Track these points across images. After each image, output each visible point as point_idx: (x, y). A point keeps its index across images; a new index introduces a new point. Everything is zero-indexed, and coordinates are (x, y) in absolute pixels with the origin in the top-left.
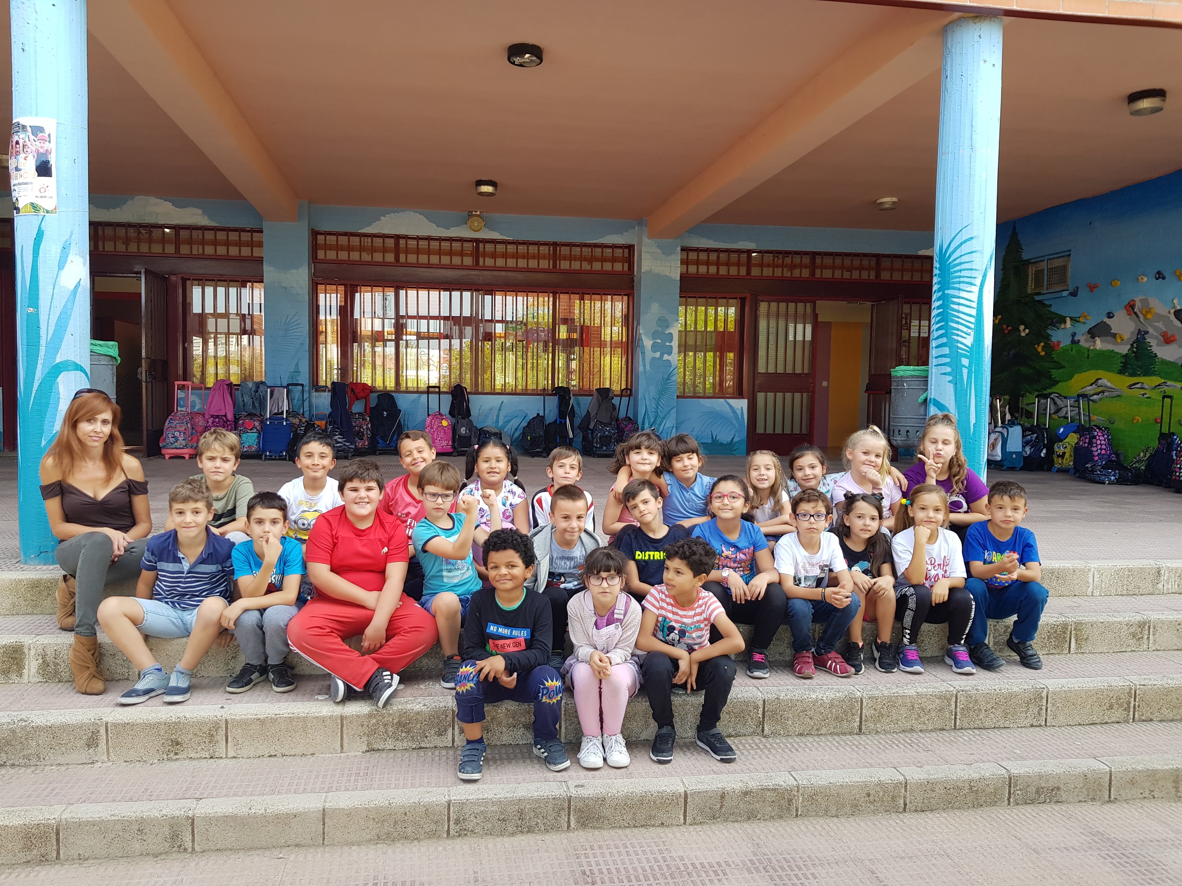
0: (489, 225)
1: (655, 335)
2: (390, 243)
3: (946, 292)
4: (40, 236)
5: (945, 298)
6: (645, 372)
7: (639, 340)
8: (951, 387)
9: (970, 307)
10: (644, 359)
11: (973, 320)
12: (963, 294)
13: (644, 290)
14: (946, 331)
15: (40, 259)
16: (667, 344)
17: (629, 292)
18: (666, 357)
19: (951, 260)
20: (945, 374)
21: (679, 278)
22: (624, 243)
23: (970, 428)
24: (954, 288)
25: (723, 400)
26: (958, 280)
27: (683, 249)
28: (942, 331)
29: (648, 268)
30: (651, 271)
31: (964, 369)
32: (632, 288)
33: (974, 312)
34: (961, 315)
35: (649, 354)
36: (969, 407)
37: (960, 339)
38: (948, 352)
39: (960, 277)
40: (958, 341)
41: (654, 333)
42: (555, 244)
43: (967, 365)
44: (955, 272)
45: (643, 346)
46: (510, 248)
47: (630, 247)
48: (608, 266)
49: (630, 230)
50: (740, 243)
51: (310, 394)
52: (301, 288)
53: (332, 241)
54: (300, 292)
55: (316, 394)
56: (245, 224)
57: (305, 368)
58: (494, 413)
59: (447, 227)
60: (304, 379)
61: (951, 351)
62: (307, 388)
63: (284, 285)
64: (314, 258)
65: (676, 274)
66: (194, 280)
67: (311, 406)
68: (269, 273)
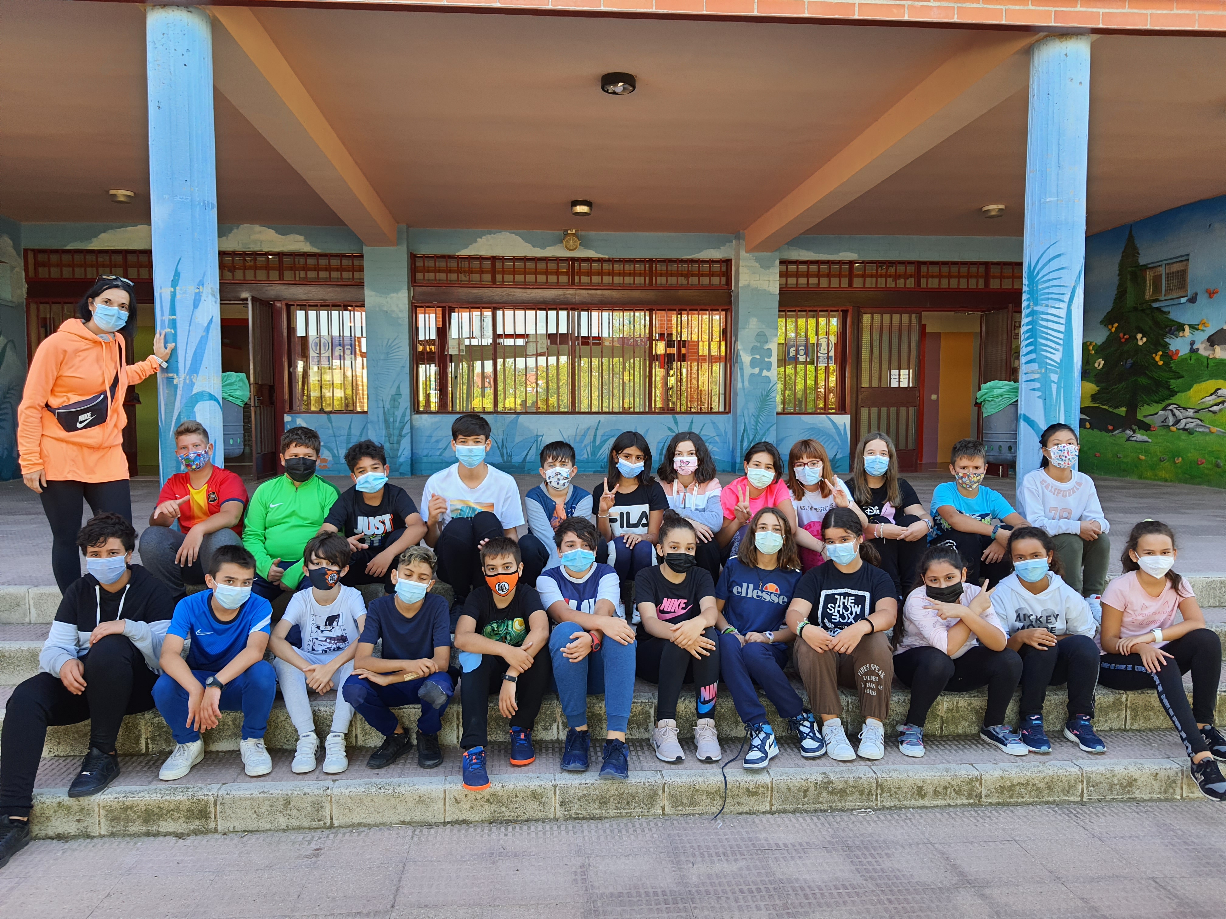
0: (585, 244)
1: (754, 350)
2: (488, 264)
3: (1035, 308)
4: (176, 277)
5: (1033, 314)
6: (744, 389)
7: (737, 356)
8: (1040, 402)
9: (1059, 323)
10: (742, 376)
12: (1053, 311)
13: (743, 305)
14: (1034, 348)
16: (766, 359)
17: (726, 307)
18: (765, 373)
19: (1039, 277)
20: (1034, 390)
21: (778, 292)
22: (721, 258)
24: (1043, 305)
25: (824, 416)
26: (1046, 296)
27: (781, 263)
28: (1031, 348)
29: (746, 283)
30: (749, 285)
31: (1053, 384)
32: (730, 303)
33: (1062, 328)
34: (1049, 332)
35: (748, 370)
37: (1049, 355)
39: (1048, 293)
40: (1047, 357)
41: (752, 348)
42: (651, 261)
43: (1056, 381)
44: (1043, 289)
45: (742, 362)
46: (606, 266)
47: (728, 262)
48: (705, 281)
49: (728, 244)
50: (842, 254)
51: (411, 415)
52: (401, 311)
53: (431, 263)
54: (400, 315)
55: (417, 416)
56: (346, 249)
57: (406, 391)
58: (592, 433)
59: (543, 247)
60: (405, 402)
61: (1040, 367)
62: (408, 411)
63: (385, 309)
64: (413, 281)
65: (774, 288)
66: (297, 305)
67: (412, 429)
68: (370, 298)
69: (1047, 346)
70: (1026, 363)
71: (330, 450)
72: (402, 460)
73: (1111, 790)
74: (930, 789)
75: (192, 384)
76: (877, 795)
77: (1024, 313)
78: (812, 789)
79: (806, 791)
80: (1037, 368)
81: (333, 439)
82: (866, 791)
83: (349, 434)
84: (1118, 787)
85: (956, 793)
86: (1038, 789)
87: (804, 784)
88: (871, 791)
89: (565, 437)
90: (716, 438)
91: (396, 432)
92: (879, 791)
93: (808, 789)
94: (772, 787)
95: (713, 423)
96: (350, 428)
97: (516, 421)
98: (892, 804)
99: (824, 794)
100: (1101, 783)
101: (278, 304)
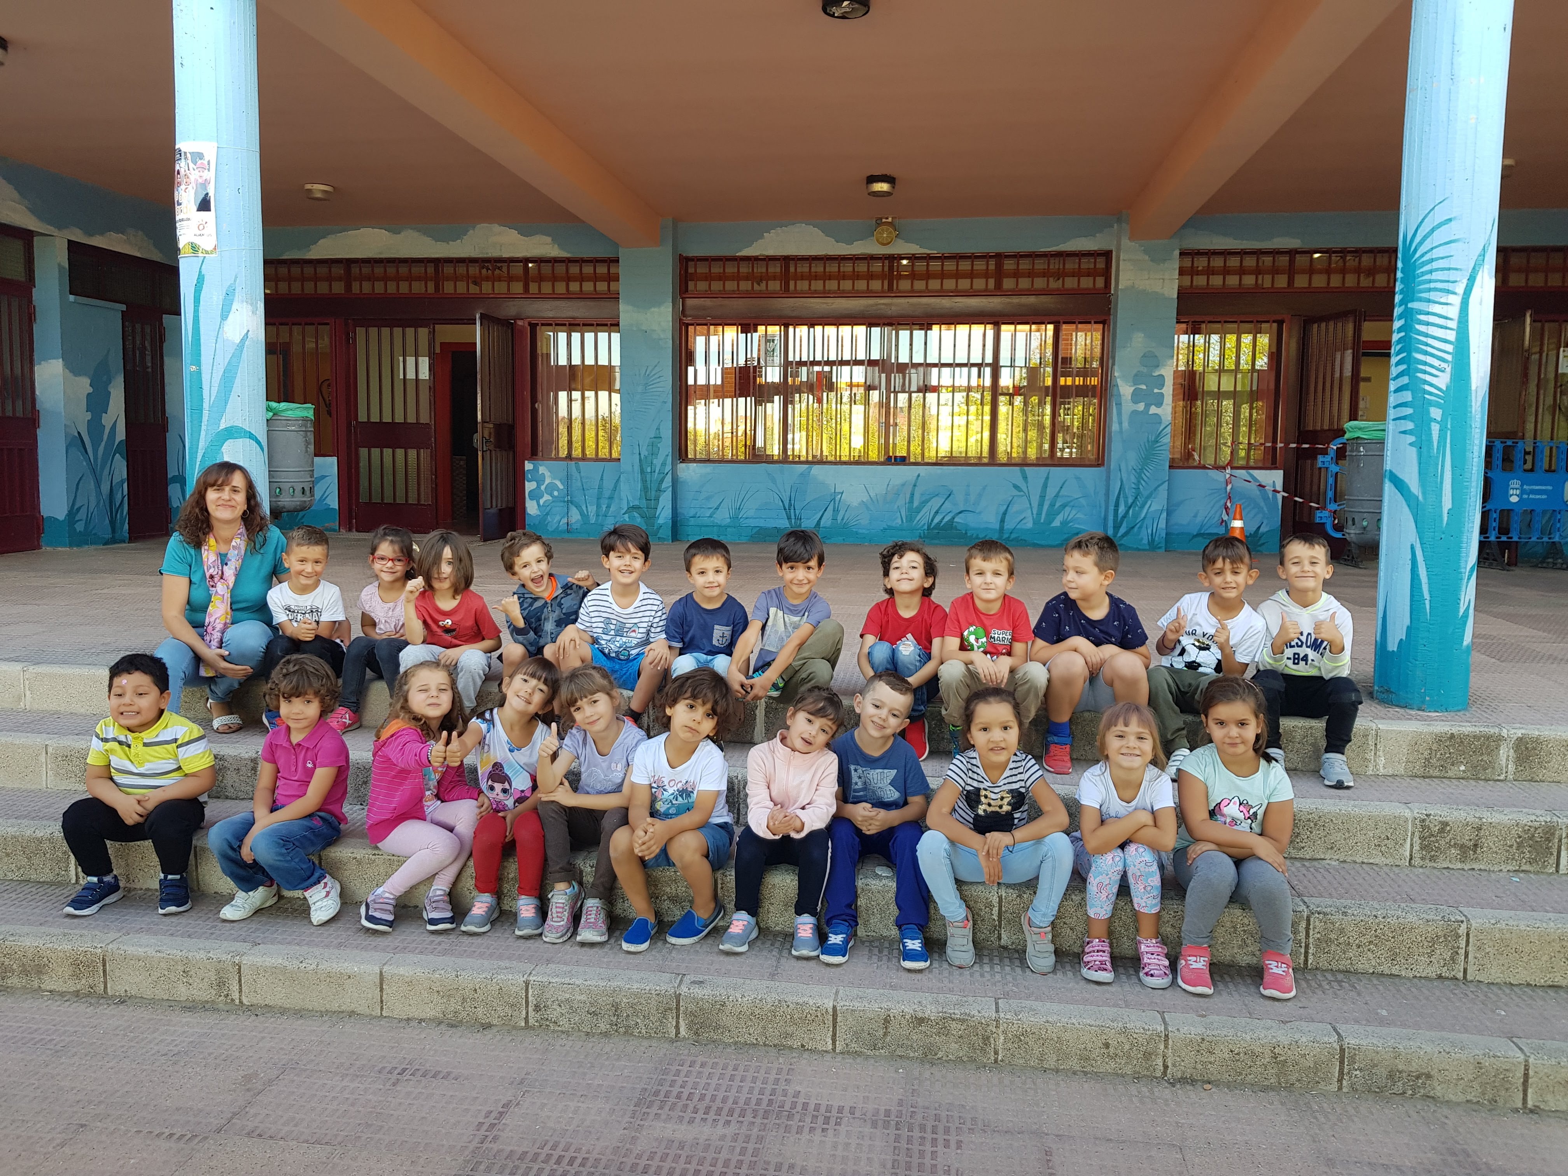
0: (904, 235)
1: (1137, 378)
2: (775, 267)
3: (1410, 305)
4: (201, 279)
5: (1408, 314)
6: (1122, 434)
7: (1112, 386)
8: (1413, 452)
9: (1447, 328)
10: (1119, 414)
11: (1449, 348)
12: (1436, 308)
13: (1123, 313)
14: (1409, 367)
15: (201, 308)
16: (1156, 391)
17: (1103, 318)
18: (1153, 410)
19: (1417, 255)
20: (1404, 432)
21: (1176, 296)
22: (1096, 249)
23: (1441, 516)
24: (1420, 300)
25: (1245, 472)
26: (1427, 286)
27: (1181, 254)
28: (1404, 367)
29: (1128, 283)
30: (1133, 287)
31: (1433, 424)
32: (1109, 312)
33: (1451, 336)
34: (1430, 341)
35: (1128, 406)
36: (1442, 483)
37: (1428, 378)
38: (1410, 399)
39: (1430, 281)
40: (1425, 382)
41: (1136, 375)
42: (999, 257)
43: (1439, 419)
44: (1423, 274)
45: (1120, 395)
46: (935, 265)
47: (1107, 255)
48: (1070, 283)
49: (1107, 229)
50: (1275, 240)
51: (674, 465)
52: (664, 331)
53: (702, 267)
54: (662, 336)
55: (683, 465)
56: (599, 251)
57: (667, 432)
58: (908, 489)
59: (850, 242)
60: (666, 447)
61: (1415, 398)
62: (670, 458)
63: (644, 328)
64: (682, 292)
65: (1171, 290)
66: (543, 325)
67: (675, 482)
68: (626, 312)
69: (1425, 363)
70: (1395, 391)
71: (578, 507)
72: (661, 521)
75: (219, 419)
81: (581, 492)
89: (873, 495)
90: (1083, 501)
91: (654, 486)
95: (1078, 478)
96: (602, 479)
97: (808, 472)
101: (520, 323)
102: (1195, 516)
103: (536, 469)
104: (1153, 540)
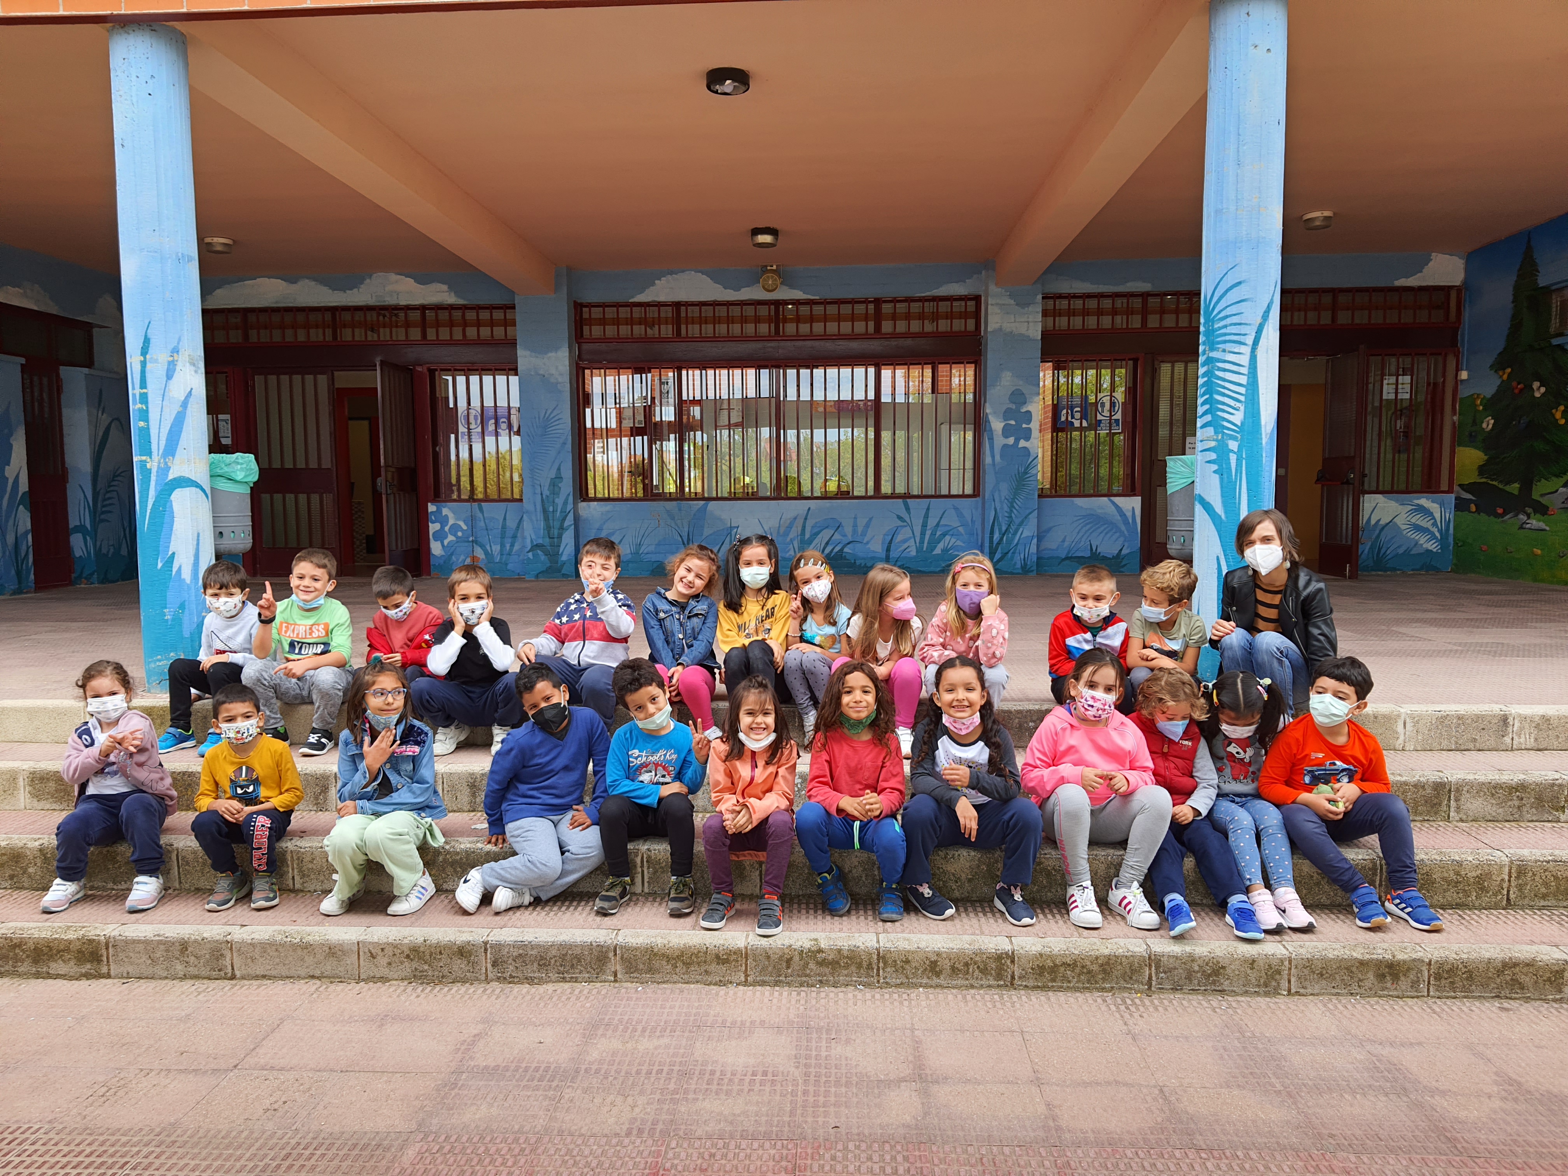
0: (789, 282)
1: (1007, 414)
2: (667, 312)
3: (1210, 355)
5: (1210, 362)
6: (994, 464)
7: (986, 422)
8: (1216, 477)
9: (1239, 373)
10: (992, 447)
12: (1230, 357)
13: (993, 356)
14: (1211, 406)
15: (148, 369)
16: (1024, 426)
17: (975, 358)
18: (1022, 443)
19: (1215, 312)
20: (1209, 462)
21: (1040, 337)
22: (966, 293)
24: (1219, 350)
25: (1106, 499)
26: (1223, 338)
28: (1208, 406)
29: (997, 326)
30: (1000, 329)
31: (1231, 454)
32: (980, 352)
33: (1243, 380)
34: (1227, 385)
35: (1000, 441)
37: (1225, 415)
39: (1225, 334)
40: (1225, 420)
41: (1006, 412)
42: (878, 302)
43: (1236, 450)
44: (1220, 328)
45: (991, 430)
46: (818, 310)
47: (977, 299)
48: (944, 325)
49: (975, 276)
50: (1129, 284)
51: (575, 504)
52: (561, 374)
53: (597, 313)
54: (560, 380)
55: (584, 504)
56: (497, 300)
57: (568, 473)
58: (800, 522)
59: (737, 289)
60: (567, 487)
61: (1216, 433)
62: (571, 498)
63: (541, 372)
64: (578, 335)
65: (1035, 332)
66: (442, 370)
67: (577, 519)
68: (524, 358)
69: (1224, 404)
70: (1202, 427)
71: (482, 546)
72: (564, 558)
73: (1189, 978)
74: (947, 965)
75: (168, 469)
76: (878, 970)
77: (1201, 359)
78: (796, 958)
79: (789, 961)
80: (1213, 433)
81: (485, 532)
82: (865, 964)
83: (504, 527)
84: (1199, 975)
85: (981, 971)
86: (1089, 972)
87: (786, 951)
88: (870, 964)
89: (766, 528)
90: (961, 529)
91: (557, 524)
92: (881, 965)
93: (791, 958)
94: (746, 954)
95: (957, 508)
96: (505, 519)
97: (705, 507)
98: (899, 981)
99: (812, 965)
100: (1175, 968)
101: (419, 369)
102: (1063, 541)
103: (439, 511)
104: (1026, 564)
